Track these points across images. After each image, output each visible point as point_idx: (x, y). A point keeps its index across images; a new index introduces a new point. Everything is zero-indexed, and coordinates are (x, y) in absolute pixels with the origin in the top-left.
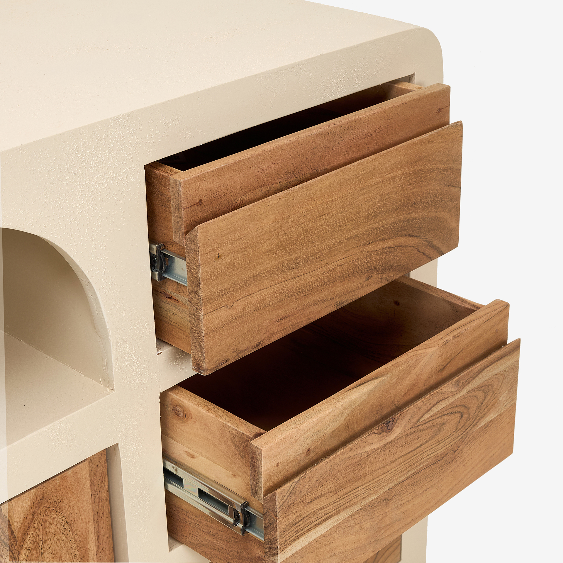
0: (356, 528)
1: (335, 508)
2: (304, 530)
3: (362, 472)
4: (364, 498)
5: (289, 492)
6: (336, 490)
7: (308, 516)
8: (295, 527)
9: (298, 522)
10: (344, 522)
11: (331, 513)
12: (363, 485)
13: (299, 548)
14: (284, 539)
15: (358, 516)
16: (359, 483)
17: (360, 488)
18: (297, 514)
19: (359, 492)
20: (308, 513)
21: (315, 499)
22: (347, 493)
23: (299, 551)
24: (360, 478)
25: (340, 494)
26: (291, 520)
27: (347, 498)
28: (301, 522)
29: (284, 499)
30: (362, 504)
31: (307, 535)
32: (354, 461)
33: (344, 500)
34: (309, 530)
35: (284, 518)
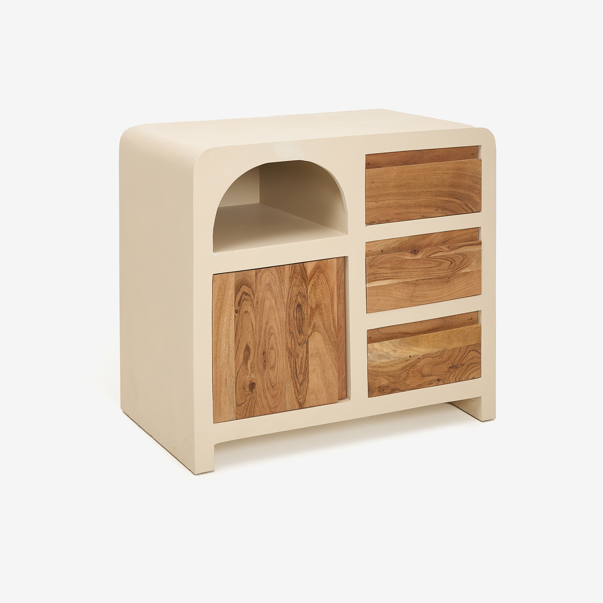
0: (401, 290)
1: (391, 276)
2: (378, 279)
3: (403, 266)
4: (405, 278)
5: (371, 260)
6: (392, 269)
7: (379, 273)
8: (374, 275)
9: (375, 274)
10: (396, 284)
11: (390, 277)
12: (404, 272)
13: (376, 285)
14: (369, 278)
15: (402, 285)
16: (402, 270)
17: (403, 273)
18: (375, 271)
19: (402, 274)
20: (380, 272)
21: (382, 268)
22: (397, 272)
23: (376, 286)
24: (403, 269)
25: (394, 271)
26: (372, 272)
27: (397, 274)
28: (376, 275)
29: (369, 262)
30: (404, 280)
31: (379, 281)
32: (400, 260)
33: (395, 274)
34: (380, 280)
35: (369, 269)
